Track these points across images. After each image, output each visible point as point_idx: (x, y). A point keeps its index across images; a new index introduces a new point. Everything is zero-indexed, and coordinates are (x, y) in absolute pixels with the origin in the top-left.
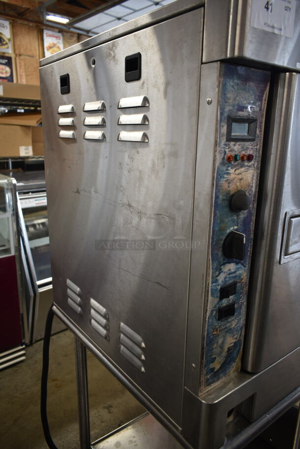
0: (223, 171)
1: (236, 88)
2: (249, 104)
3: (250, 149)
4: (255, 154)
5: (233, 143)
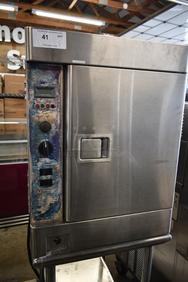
0: (34, 111)
1: (38, 73)
2: (48, 80)
3: (52, 102)
4: (57, 104)
5: (40, 99)
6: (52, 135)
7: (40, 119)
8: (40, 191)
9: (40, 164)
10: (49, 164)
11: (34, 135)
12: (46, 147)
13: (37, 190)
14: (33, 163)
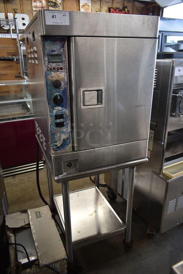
0: (48, 73)
1: (49, 44)
2: (57, 49)
3: (61, 65)
4: (64, 67)
5: (52, 63)
6: (62, 90)
7: (53, 78)
8: (56, 131)
9: (55, 111)
10: (61, 111)
11: (49, 91)
12: (59, 98)
13: (54, 130)
14: (50, 111)
